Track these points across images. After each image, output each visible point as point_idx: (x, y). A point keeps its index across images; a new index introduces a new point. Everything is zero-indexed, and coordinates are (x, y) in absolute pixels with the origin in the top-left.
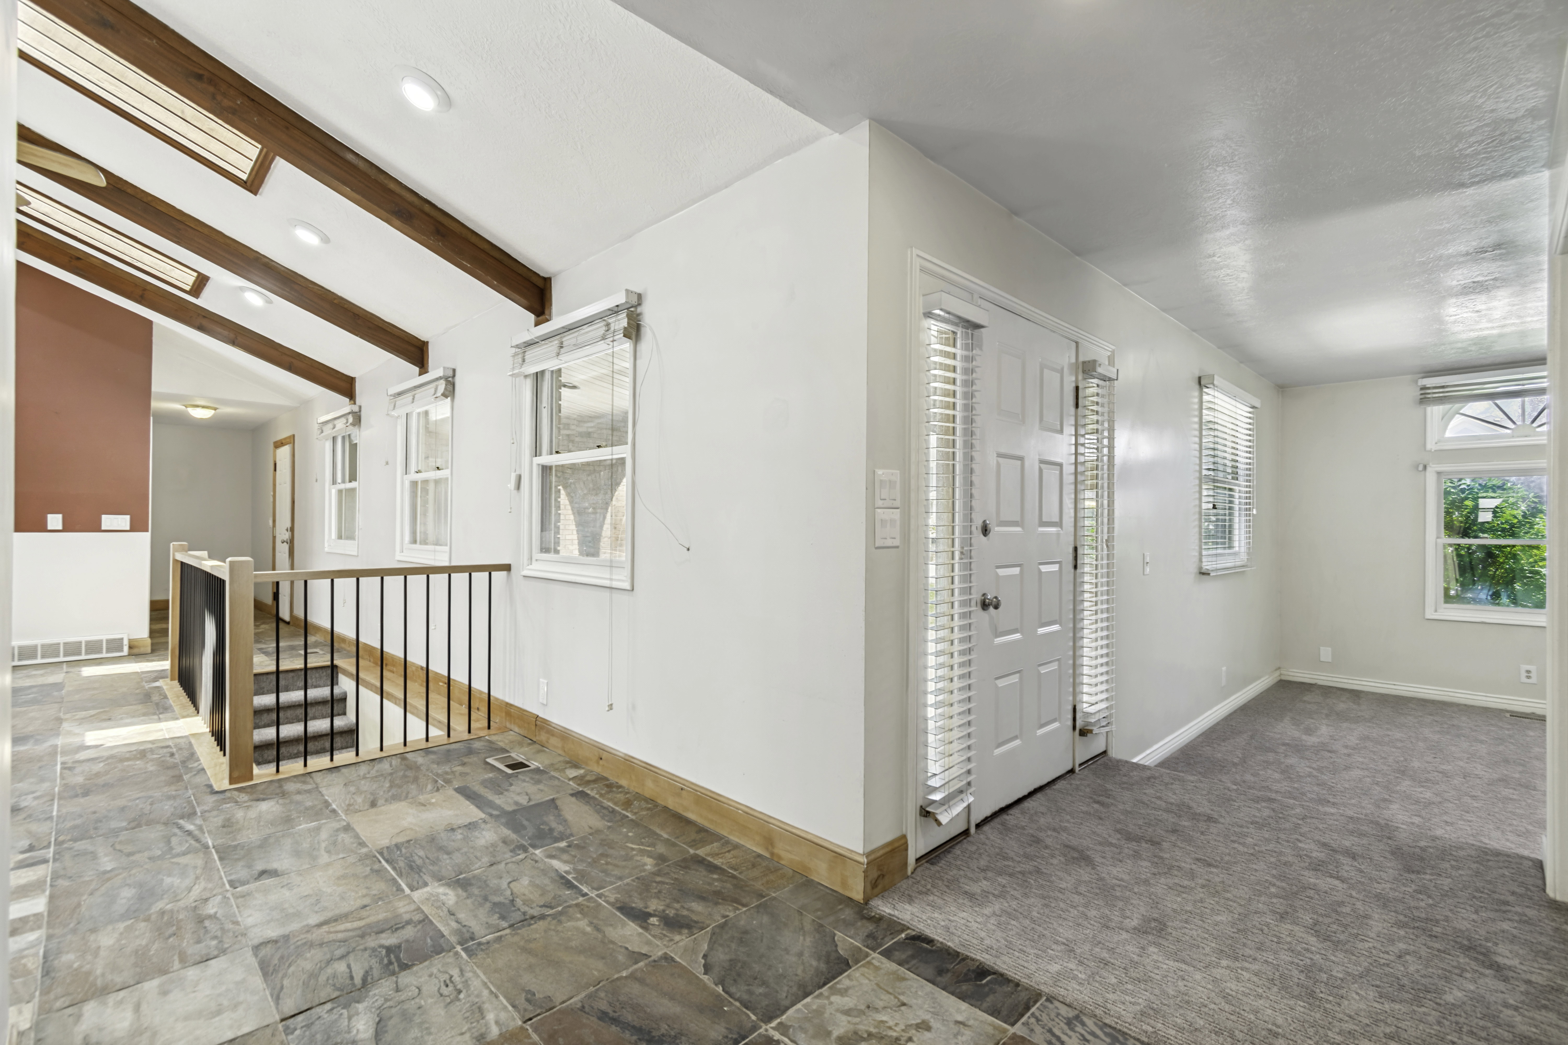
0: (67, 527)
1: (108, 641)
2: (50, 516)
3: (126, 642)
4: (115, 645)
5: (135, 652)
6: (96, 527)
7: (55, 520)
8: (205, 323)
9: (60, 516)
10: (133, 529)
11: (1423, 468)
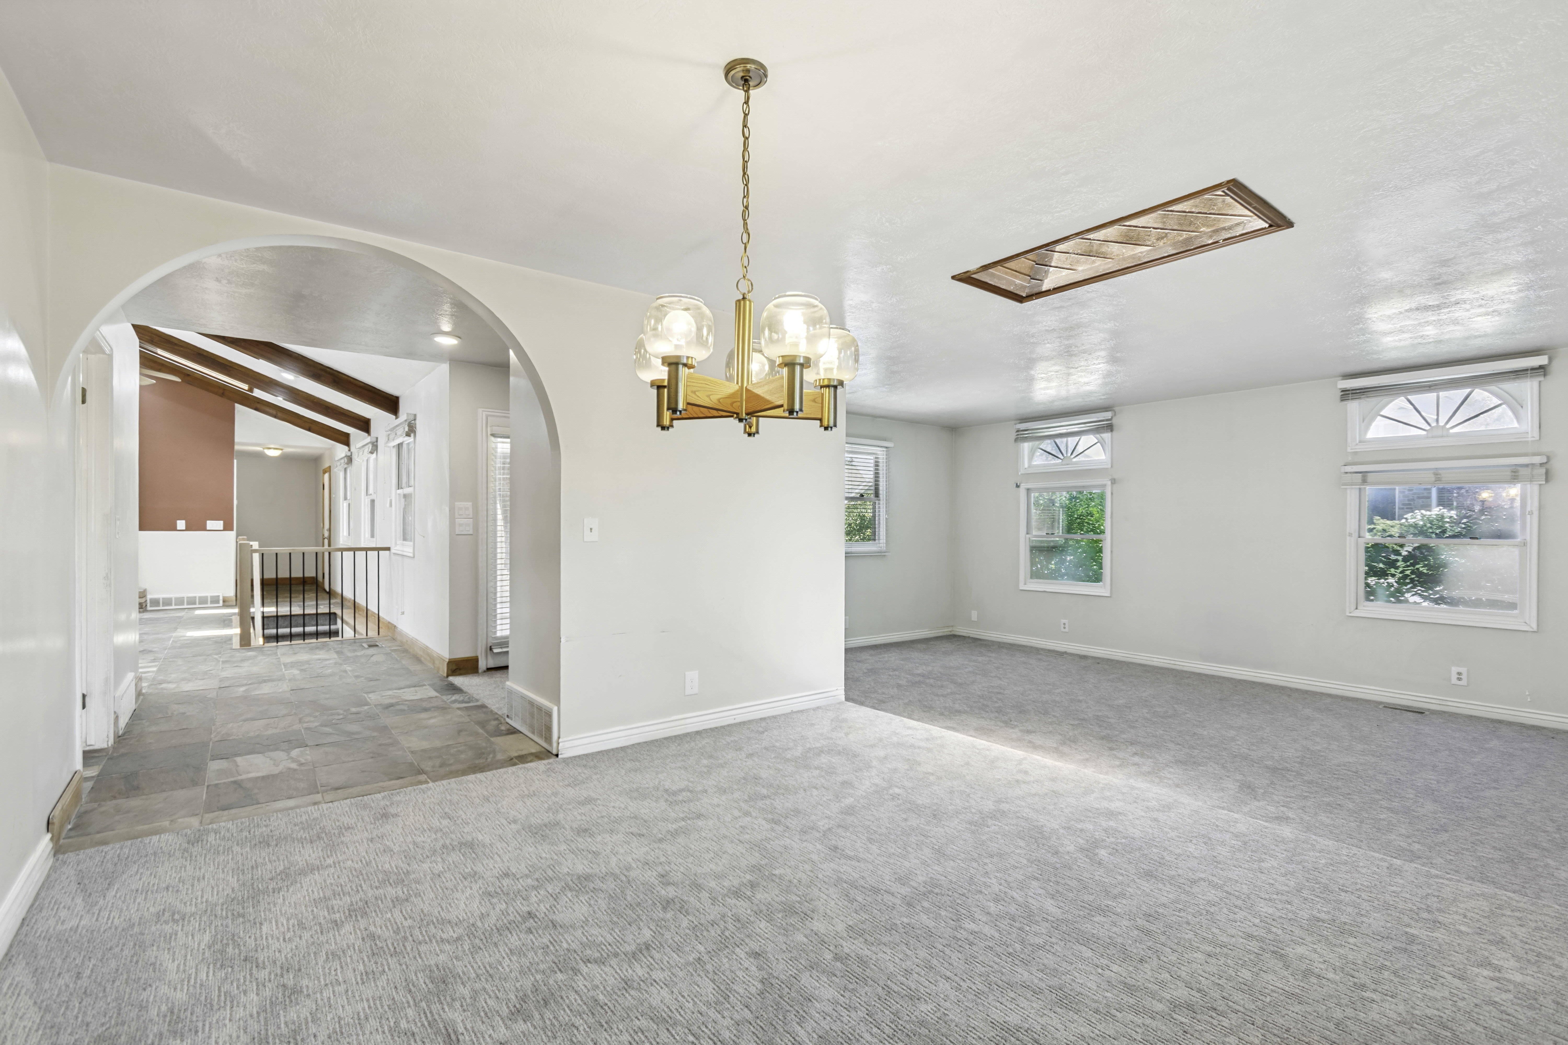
0: (188, 528)
1: (211, 597)
2: (178, 522)
3: (221, 598)
4: (215, 600)
5: (226, 603)
6: (204, 528)
7: (181, 524)
8: (258, 406)
9: (184, 522)
10: (225, 529)
11: (1018, 486)
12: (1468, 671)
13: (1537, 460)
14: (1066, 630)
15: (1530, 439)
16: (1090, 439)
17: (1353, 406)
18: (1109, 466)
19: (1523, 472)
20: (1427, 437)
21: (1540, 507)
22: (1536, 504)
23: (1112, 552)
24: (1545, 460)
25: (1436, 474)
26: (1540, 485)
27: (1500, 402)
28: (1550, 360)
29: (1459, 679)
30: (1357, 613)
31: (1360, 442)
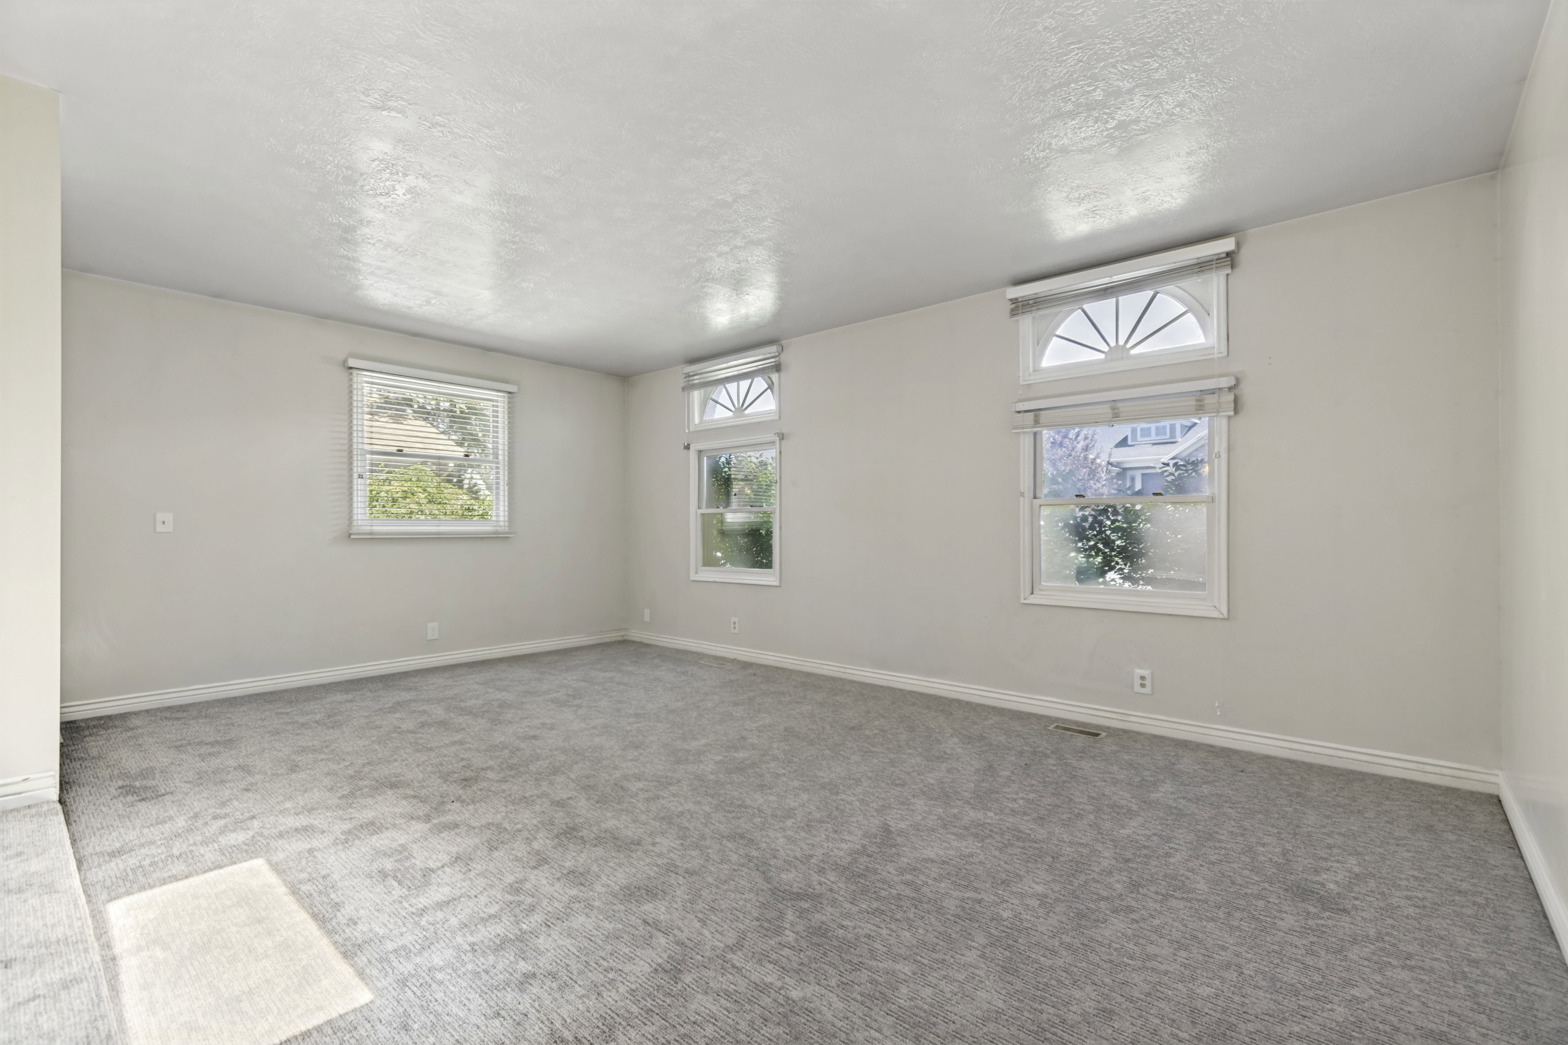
11: (687, 447)
12: (1152, 673)
13: (1225, 382)
14: (736, 631)
15: (1216, 356)
16: (760, 384)
17: (1026, 322)
18: (778, 418)
19: (1210, 400)
20: (1105, 361)
21: (1229, 449)
22: (1224, 445)
23: (781, 528)
24: (1232, 382)
25: (1113, 409)
26: (1229, 417)
27: (1185, 310)
28: (1238, 244)
29: (1143, 686)
30: (1033, 600)
31: (1035, 371)
